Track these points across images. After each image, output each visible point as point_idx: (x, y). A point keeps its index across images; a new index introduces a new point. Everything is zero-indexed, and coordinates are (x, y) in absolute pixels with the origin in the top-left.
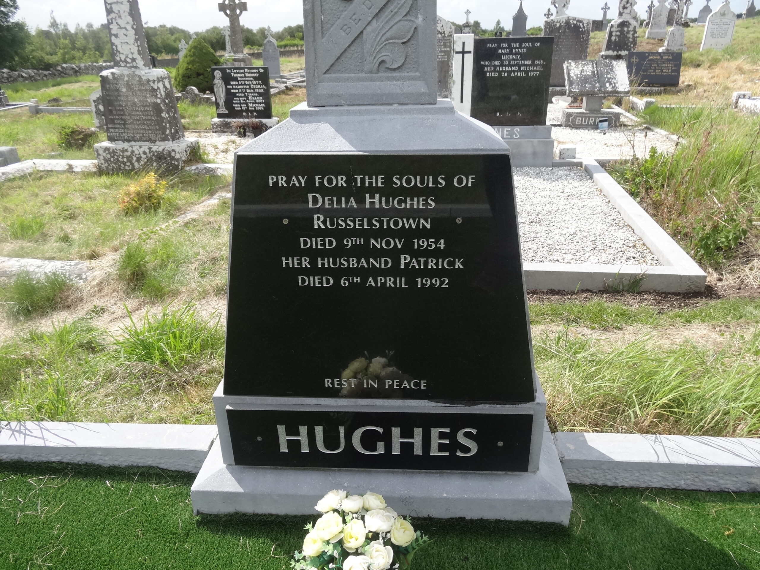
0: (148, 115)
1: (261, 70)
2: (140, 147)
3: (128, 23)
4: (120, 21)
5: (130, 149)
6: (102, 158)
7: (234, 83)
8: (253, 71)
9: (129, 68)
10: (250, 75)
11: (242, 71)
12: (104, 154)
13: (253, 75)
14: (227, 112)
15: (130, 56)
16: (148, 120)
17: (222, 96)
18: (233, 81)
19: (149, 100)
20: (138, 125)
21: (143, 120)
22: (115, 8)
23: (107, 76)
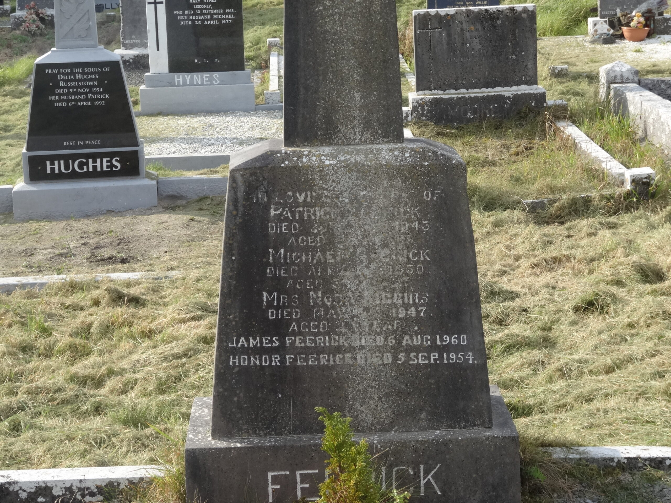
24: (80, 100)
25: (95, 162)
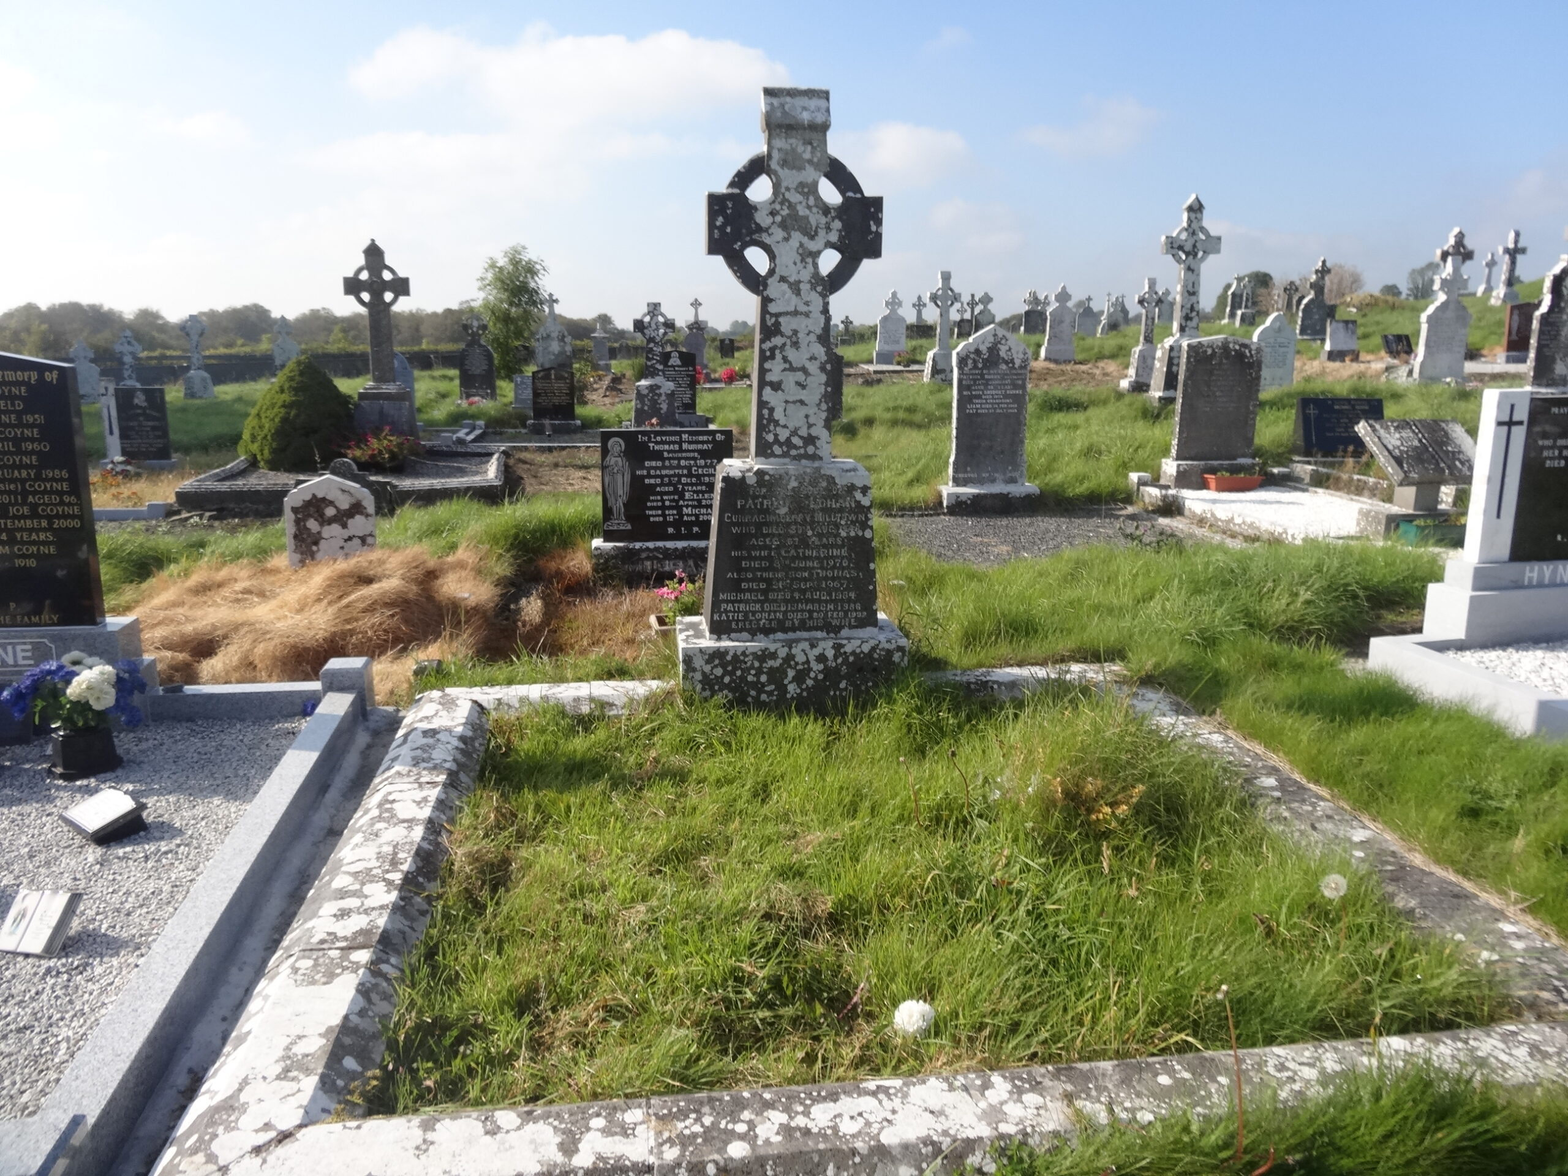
0: (834, 567)
1: (719, 437)
2: (813, 646)
3: (812, 358)
4: (791, 353)
5: (783, 652)
6: (698, 676)
7: (654, 464)
8: (701, 438)
9: (795, 458)
10: (692, 447)
11: (677, 438)
12: (707, 668)
13: (700, 446)
14: (629, 527)
15: (803, 432)
16: (833, 579)
17: (620, 492)
18: (650, 460)
19: (843, 534)
20: (803, 592)
21: (820, 579)
22: (787, 325)
23: (743, 478)
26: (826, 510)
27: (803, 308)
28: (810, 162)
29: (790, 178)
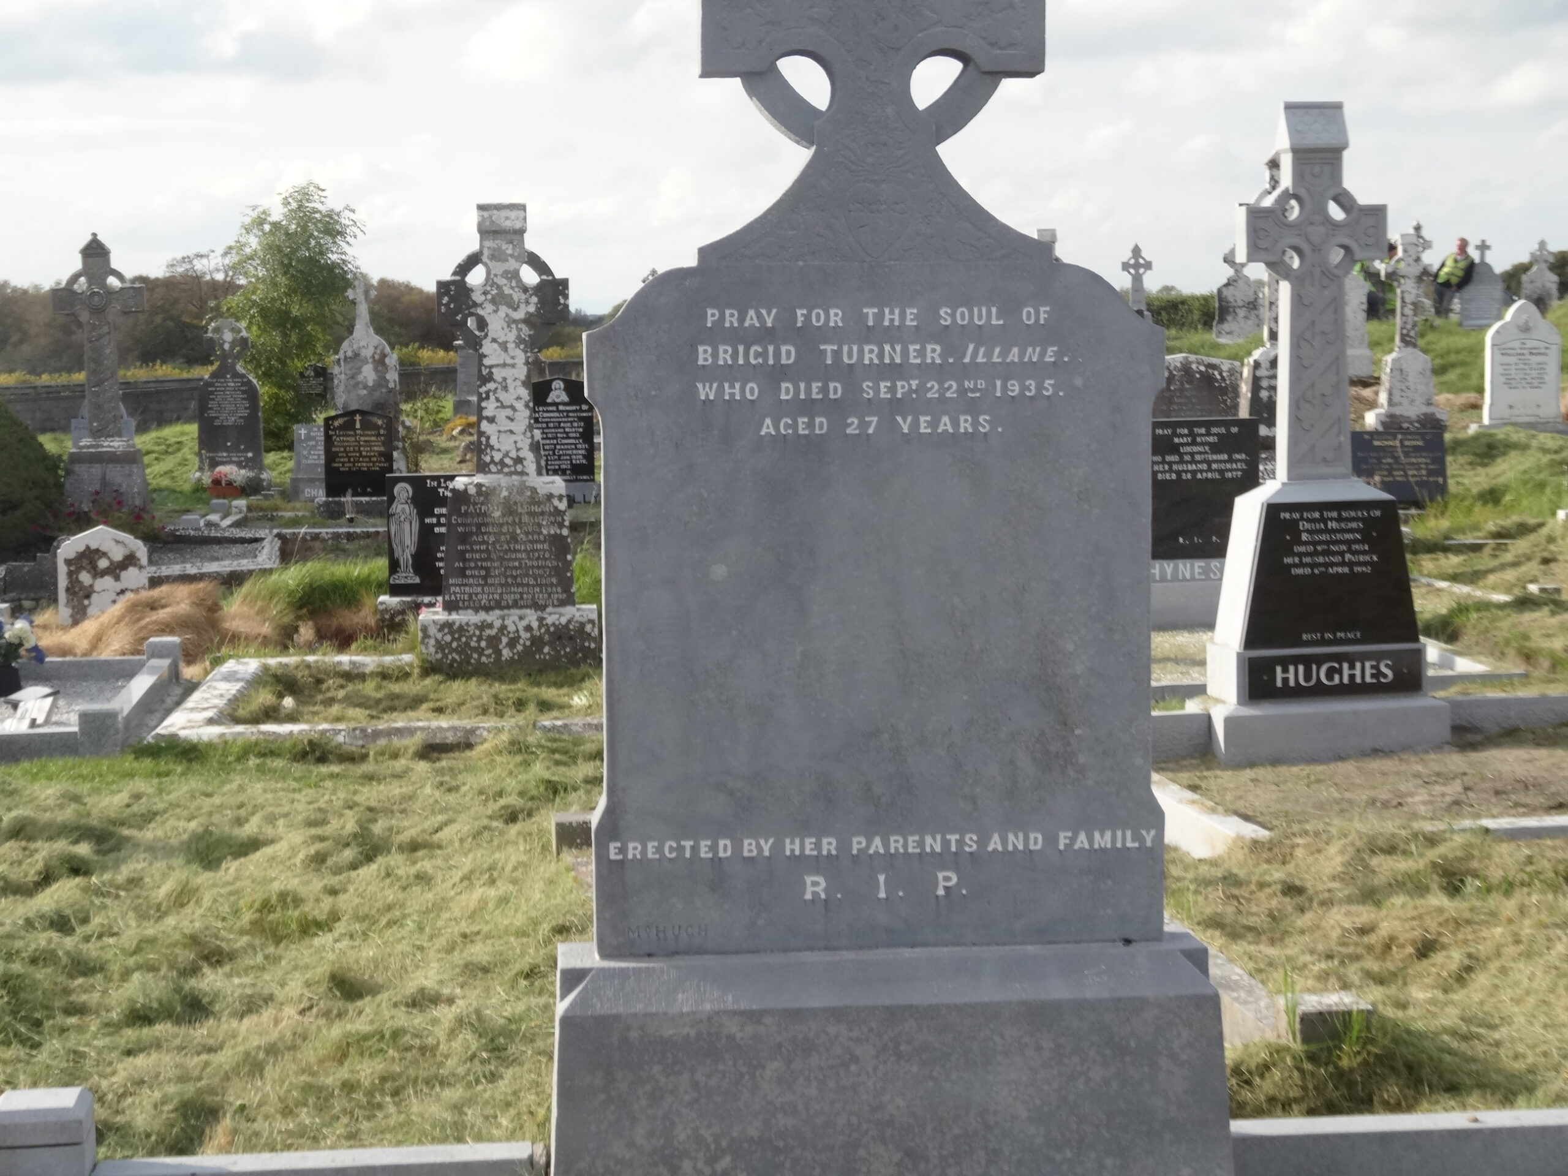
3: (519, 398)
4: (502, 395)
5: (498, 624)
6: (432, 642)
12: (439, 636)
14: (417, 580)
15: (513, 454)
16: (538, 567)
17: (408, 542)
19: (545, 532)
20: (515, 578)
21: (527, 568)
22: (498, 374)
23: (466, 490)
24: (1332, 564)
25: (1352, 667)
26: (531, 514)
27: (509, 361)
28: (512, 256)
29: (498, 268)
